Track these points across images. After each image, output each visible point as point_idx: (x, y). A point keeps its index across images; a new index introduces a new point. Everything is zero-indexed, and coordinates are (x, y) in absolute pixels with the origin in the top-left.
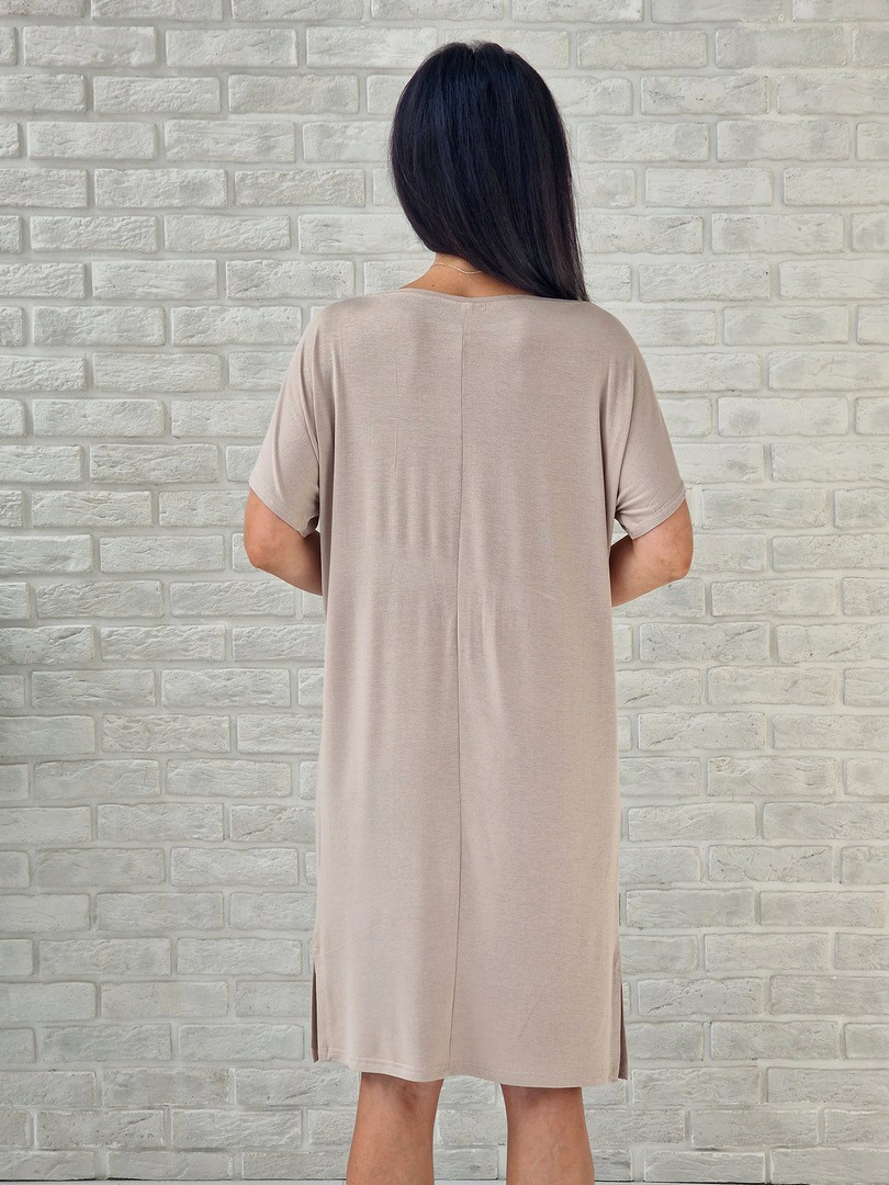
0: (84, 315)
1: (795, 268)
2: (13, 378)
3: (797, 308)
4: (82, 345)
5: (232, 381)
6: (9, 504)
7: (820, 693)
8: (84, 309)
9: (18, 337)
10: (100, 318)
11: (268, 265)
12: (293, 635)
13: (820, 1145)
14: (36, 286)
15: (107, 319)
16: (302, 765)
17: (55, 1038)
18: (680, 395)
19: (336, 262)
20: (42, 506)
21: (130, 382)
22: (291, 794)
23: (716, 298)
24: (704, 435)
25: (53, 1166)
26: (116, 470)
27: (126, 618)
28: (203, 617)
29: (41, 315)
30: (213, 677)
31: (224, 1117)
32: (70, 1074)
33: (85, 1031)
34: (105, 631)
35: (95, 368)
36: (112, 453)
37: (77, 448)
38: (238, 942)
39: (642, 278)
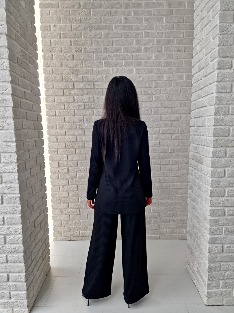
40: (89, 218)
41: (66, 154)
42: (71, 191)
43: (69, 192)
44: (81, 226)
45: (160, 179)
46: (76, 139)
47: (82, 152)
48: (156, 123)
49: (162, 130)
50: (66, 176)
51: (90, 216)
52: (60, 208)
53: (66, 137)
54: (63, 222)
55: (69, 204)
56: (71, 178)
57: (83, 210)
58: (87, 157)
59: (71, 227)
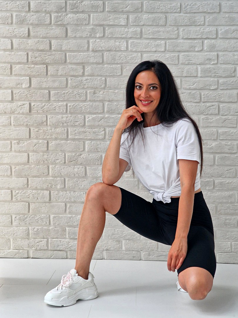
0: (29, 16)
1: (227, 4)
2: (8, 33)
3: (227, 15)
4: (28, 24)
5: (69, 35)
6: (7, 68)
7: (232, 124)
8: (28, 14)
9: (10, 21)
10: (33, 16)
11: (79, 2)
12: (85, 106)
13: (231, 252)
14: (15, 7)
15: (35, 17)
16: (87, 142)
17: (17, 218)
18: (194, 40)
19: (98, 2)
20: (16, 69)
21: (41, 35)
22: (84, 150)
23: (205, 12)
24: (201, 51)
25: (16, 255)
26: (37, 59)
27: (39, 101)
28: (60, 101)
29: (16, 15)
30: (62, 117)
31: (64, 241)
32: (21, 228)
33: (26, 216)
34: (32, 104)
35: (31, 30)
36: (35, 54)
37: (26, 53)
38: (68, 192)
39: (183, 6)
40: (68, 211)
41: (28, 75)
42: (33, 151)
43: (30, 154)
44: (51, 228)
45: (217, 132)
46: (48, 45)
47: (60, 71)
48: (211, 17)
49: (223, 30)
50: (26, 120)
51: (71, 206)
52: (11, 187)
53: (30, 41)
54: (14, 217)
55: (29, 179)
56: (35, 125)
57: (57, 192)
58: (69, 82)
59: (30, 228)
